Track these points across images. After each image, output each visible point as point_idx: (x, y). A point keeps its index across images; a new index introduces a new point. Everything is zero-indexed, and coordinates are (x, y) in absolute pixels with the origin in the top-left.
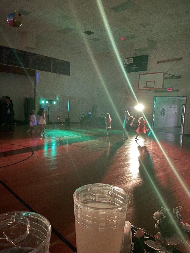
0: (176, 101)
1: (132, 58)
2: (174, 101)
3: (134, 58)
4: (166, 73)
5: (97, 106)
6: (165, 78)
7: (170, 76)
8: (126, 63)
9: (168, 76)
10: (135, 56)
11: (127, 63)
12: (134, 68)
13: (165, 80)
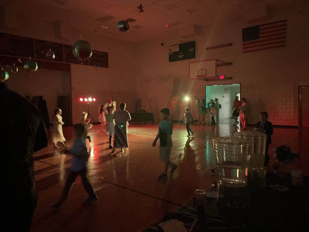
0: (228, 89)
1: (178, 46)
2: (226, 90)
3: (180, 45)
4: (218, 60)
5: (140, 100)
6: (217, 65)
7: (223, 63)
8: (171, 50)
9: (220, 63)
10: (181, 43)
11: (173, 51)
12: (180, 57)
13: (217, 68)
